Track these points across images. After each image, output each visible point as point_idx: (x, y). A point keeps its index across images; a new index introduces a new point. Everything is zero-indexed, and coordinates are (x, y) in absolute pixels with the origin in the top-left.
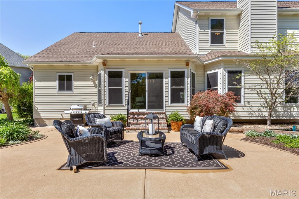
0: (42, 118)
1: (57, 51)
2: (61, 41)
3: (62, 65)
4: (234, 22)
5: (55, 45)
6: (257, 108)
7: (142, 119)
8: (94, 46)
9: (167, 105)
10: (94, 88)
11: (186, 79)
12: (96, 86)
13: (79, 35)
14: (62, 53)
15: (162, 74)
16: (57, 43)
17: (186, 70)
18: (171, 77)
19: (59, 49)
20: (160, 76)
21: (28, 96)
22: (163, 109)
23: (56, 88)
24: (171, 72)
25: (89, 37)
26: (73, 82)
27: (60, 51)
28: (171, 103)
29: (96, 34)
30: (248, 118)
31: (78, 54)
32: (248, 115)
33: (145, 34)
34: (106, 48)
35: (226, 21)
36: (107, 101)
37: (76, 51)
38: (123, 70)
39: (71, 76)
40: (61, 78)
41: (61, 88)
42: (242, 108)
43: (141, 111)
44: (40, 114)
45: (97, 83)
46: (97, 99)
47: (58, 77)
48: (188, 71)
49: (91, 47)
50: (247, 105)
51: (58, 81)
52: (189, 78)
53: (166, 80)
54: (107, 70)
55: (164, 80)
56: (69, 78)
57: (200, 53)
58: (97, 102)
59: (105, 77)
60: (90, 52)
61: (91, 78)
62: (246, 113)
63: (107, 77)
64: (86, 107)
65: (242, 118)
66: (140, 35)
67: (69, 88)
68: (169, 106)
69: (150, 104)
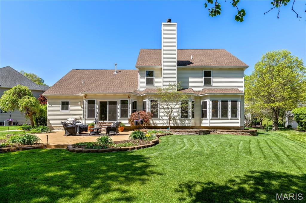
0: (52, 125)
1: (60, 86)
2: (63, 78)
3: (64, 96)
4: (159, 72)
5: (59, 82)
6: (166, 120)
7: (104, 125)
8: (83, 83)
9: (118, 119)
10: (81, 109)
11: (129, 105)
12: (82, 108)
13: (75, 72)
14: (64, 88)
15: (116, 102)
16: (60, 79)
17: (129, 100)
18: (121, 103)
19: (61, 85)
20: (115, 103)
21: (43, 113)
22: (116, 120)
23: (60, 109)
24: (121, 101)
25: (81, 74)
26: (69, 105)
27: (62, 86)
28: (121, 118)
29: (86, 71)
30: (162, 126)
31: (73, 89)
32: (161, 124)
33: (119, 71)
34: (90, 84)
35: (155, 72)
36: (87, 116)
37: (71, 86)
38: (96, 100)
39: (68, 102)
40: (63, 103)
41: (63, 109)
42: (158, 120)
43: (105, 121)
44: (51, 123)
45: (83, 106)
46: (82, 115)
47: (61, 103)
48: (130, 100)
49: (81, 83)
50: (161, 119)
51: (61, 105)
52: (130, 105)
53: (118, 105)
54: (87, 100)
55: (117, 105)
56: (67, 103)
57: (140, 89)
58: (82, 116)
59: (86, 104)
60: (80, 88)
61: (79, 103)
62: (160, 123)
63: (87, 104)
64: (76, 120)
65: (159, 126)
66: (115, 73)
67: (67, 109)
68: (119, 119)
69: (110, 118)
